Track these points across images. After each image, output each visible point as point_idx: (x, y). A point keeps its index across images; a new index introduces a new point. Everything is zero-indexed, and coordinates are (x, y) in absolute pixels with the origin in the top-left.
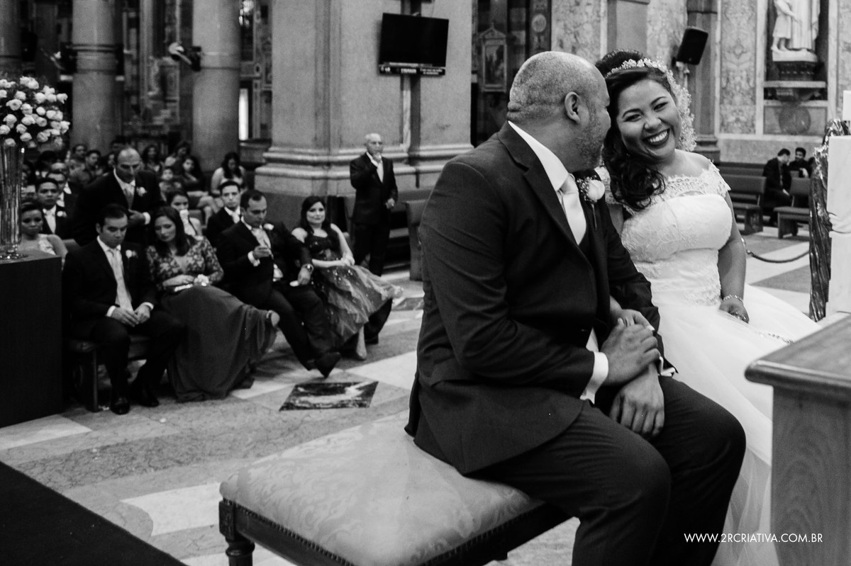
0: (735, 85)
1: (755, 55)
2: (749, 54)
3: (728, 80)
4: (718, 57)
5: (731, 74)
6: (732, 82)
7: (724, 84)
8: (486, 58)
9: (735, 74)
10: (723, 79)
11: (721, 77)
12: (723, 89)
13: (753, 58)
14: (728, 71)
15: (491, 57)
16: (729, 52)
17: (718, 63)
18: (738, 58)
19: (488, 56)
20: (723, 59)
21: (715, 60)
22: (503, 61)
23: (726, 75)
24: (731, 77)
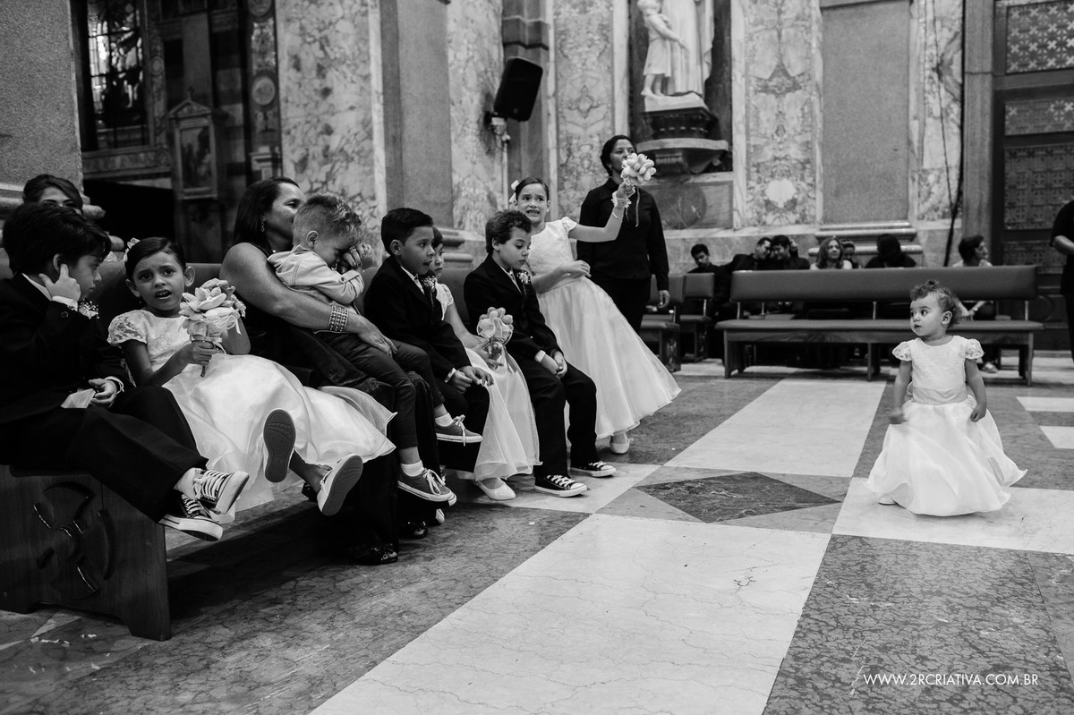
0: (582, 159)
1: (613, 109)
2: (603, 109)
3: (570, 153)
4: (553, 118)
5: (575, 141)
6: (577, 155)
7: (564, 159)
8: (183, 149)
9: (581, 142)
10: (561, 151)
11: (558, 149)
12: (562, 166)
13: (610, 114)
14: (569, 139)
15: (190, 147)
16: (570, 108)
17: (552, 128)
18: (585, 117)
19: (185, 146)
20: (561, 120)
21: (548, 123)
22: (209, 152)
23: (566, 145)
24: (574, 147)
